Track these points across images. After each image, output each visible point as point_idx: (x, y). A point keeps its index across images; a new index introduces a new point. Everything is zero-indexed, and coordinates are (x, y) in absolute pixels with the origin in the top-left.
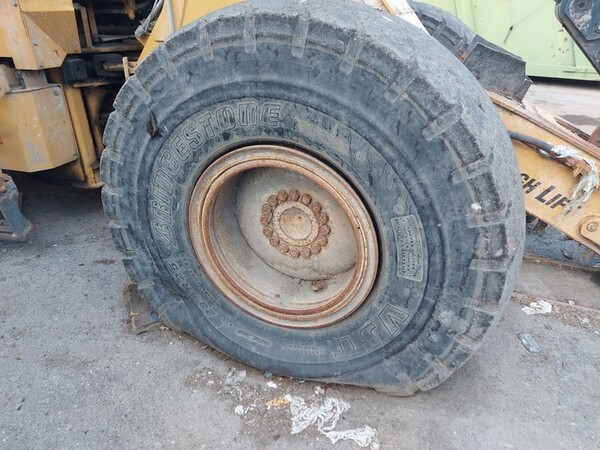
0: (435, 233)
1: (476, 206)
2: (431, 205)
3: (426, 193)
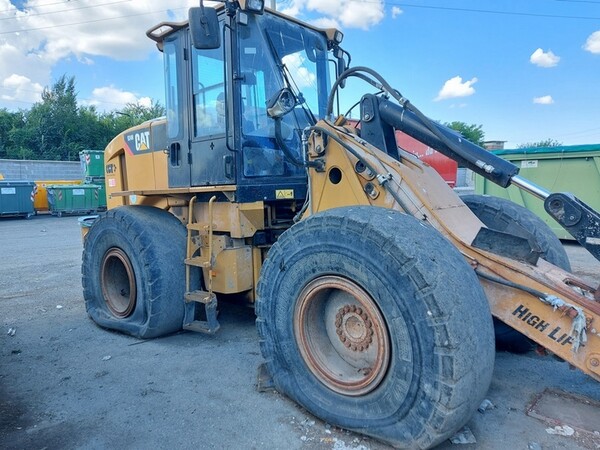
0: (412, 329)
1: (429, 313)
2: (408, 311)
3: (404, 304)
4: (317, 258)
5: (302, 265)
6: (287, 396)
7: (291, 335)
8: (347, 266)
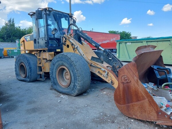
0: (73, 74)
1: (76, 71)
2: (73, 71)
4: (59, 62)
5: (57, 64)
6: (55, 90)
7: (56, 78)
8: (64, 64)
